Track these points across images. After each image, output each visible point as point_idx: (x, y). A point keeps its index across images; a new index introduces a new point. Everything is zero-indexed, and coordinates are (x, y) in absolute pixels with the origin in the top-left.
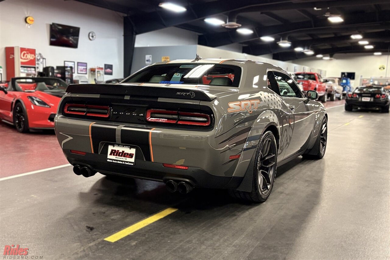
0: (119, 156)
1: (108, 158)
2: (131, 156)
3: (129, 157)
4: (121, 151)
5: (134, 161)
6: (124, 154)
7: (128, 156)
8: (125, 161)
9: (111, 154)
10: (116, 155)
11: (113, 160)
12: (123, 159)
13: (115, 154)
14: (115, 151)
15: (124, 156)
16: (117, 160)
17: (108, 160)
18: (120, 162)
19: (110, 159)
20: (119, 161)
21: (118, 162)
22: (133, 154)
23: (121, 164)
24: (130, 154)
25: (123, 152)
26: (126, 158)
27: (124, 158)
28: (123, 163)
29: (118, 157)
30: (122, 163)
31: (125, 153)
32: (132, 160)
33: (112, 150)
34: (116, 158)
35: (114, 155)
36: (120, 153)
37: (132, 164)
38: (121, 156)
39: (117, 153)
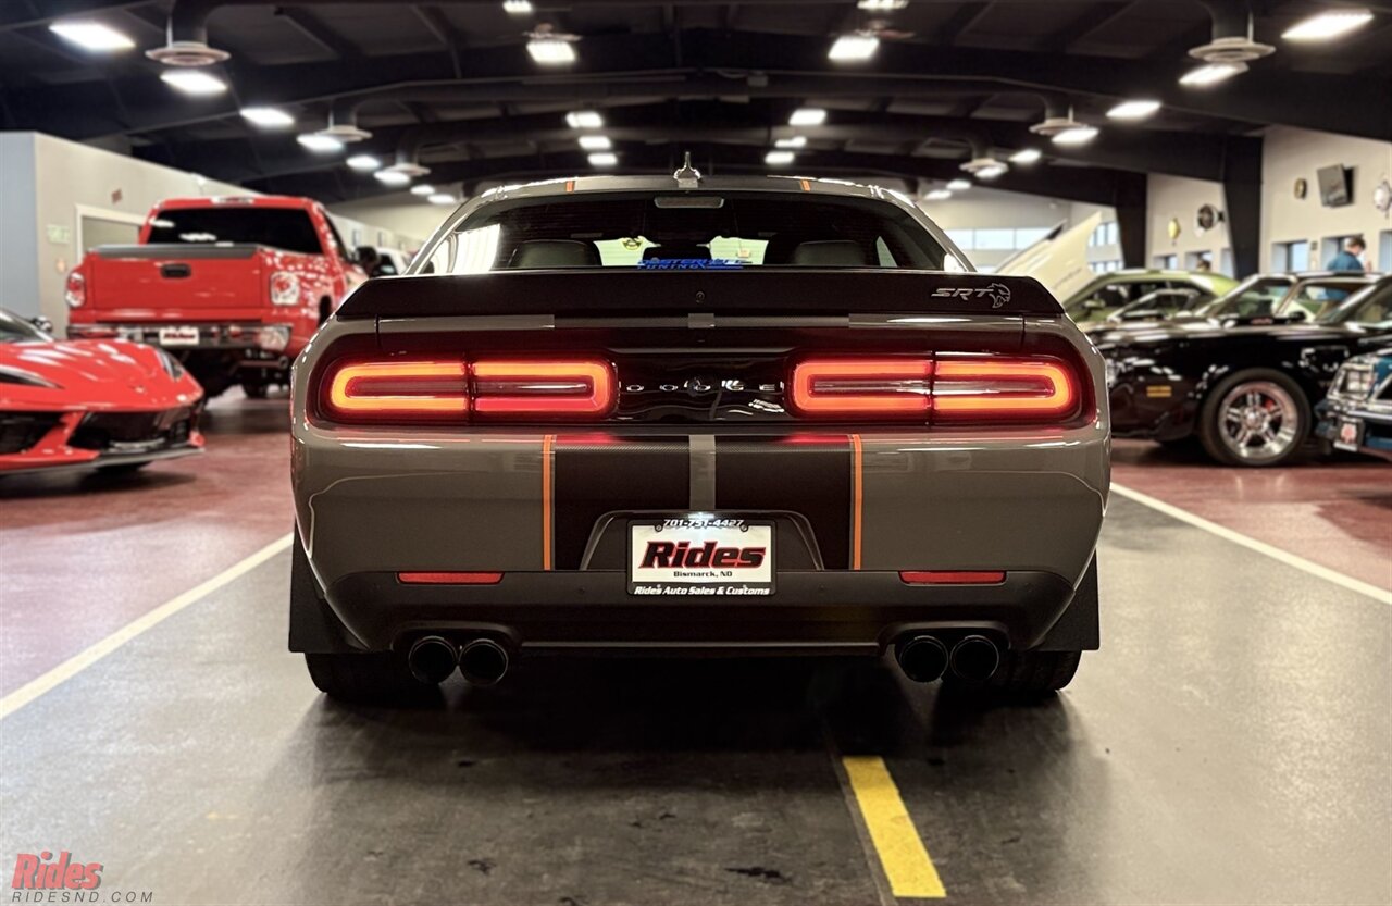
0: (691, 563)
1: (634, 580)
2: (752, 557)
3: (740, 565)
4: (701, 545)
5: (768, 579)
6: (712, 555)
7: (739, 560)
8: (726, 585)
9: (648, 563)
10: (677, 563)
11: (664, 585)
12: (715, 574)
13: (671, 559)
14: (669, 546)
15: (717, 564)
16: (688, 585)
17: (639, 591)
18: (704, 591)
19: (646, 585)
20: (699, 585)
21: (693, 591)
22: (763, 550)
23: (709, 596)
24: (747, 551)
25: (710, 546)
26: (725, 570)
27: (717, 571)
28: (720, 591)
29: (684, 570)
30: (712, 592)
31: (722, 551)
32: (763, 573)
33: (653, 546)
34: (676, 574)
35: (664, 563)
36: (694, 552)
37: (767, 592)
38: (704, 563)
39: (680, 554)
